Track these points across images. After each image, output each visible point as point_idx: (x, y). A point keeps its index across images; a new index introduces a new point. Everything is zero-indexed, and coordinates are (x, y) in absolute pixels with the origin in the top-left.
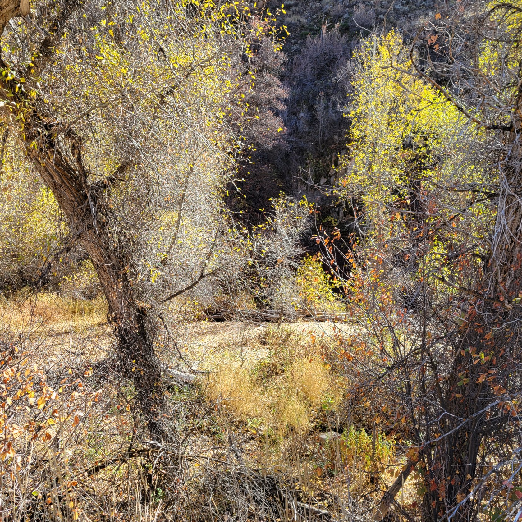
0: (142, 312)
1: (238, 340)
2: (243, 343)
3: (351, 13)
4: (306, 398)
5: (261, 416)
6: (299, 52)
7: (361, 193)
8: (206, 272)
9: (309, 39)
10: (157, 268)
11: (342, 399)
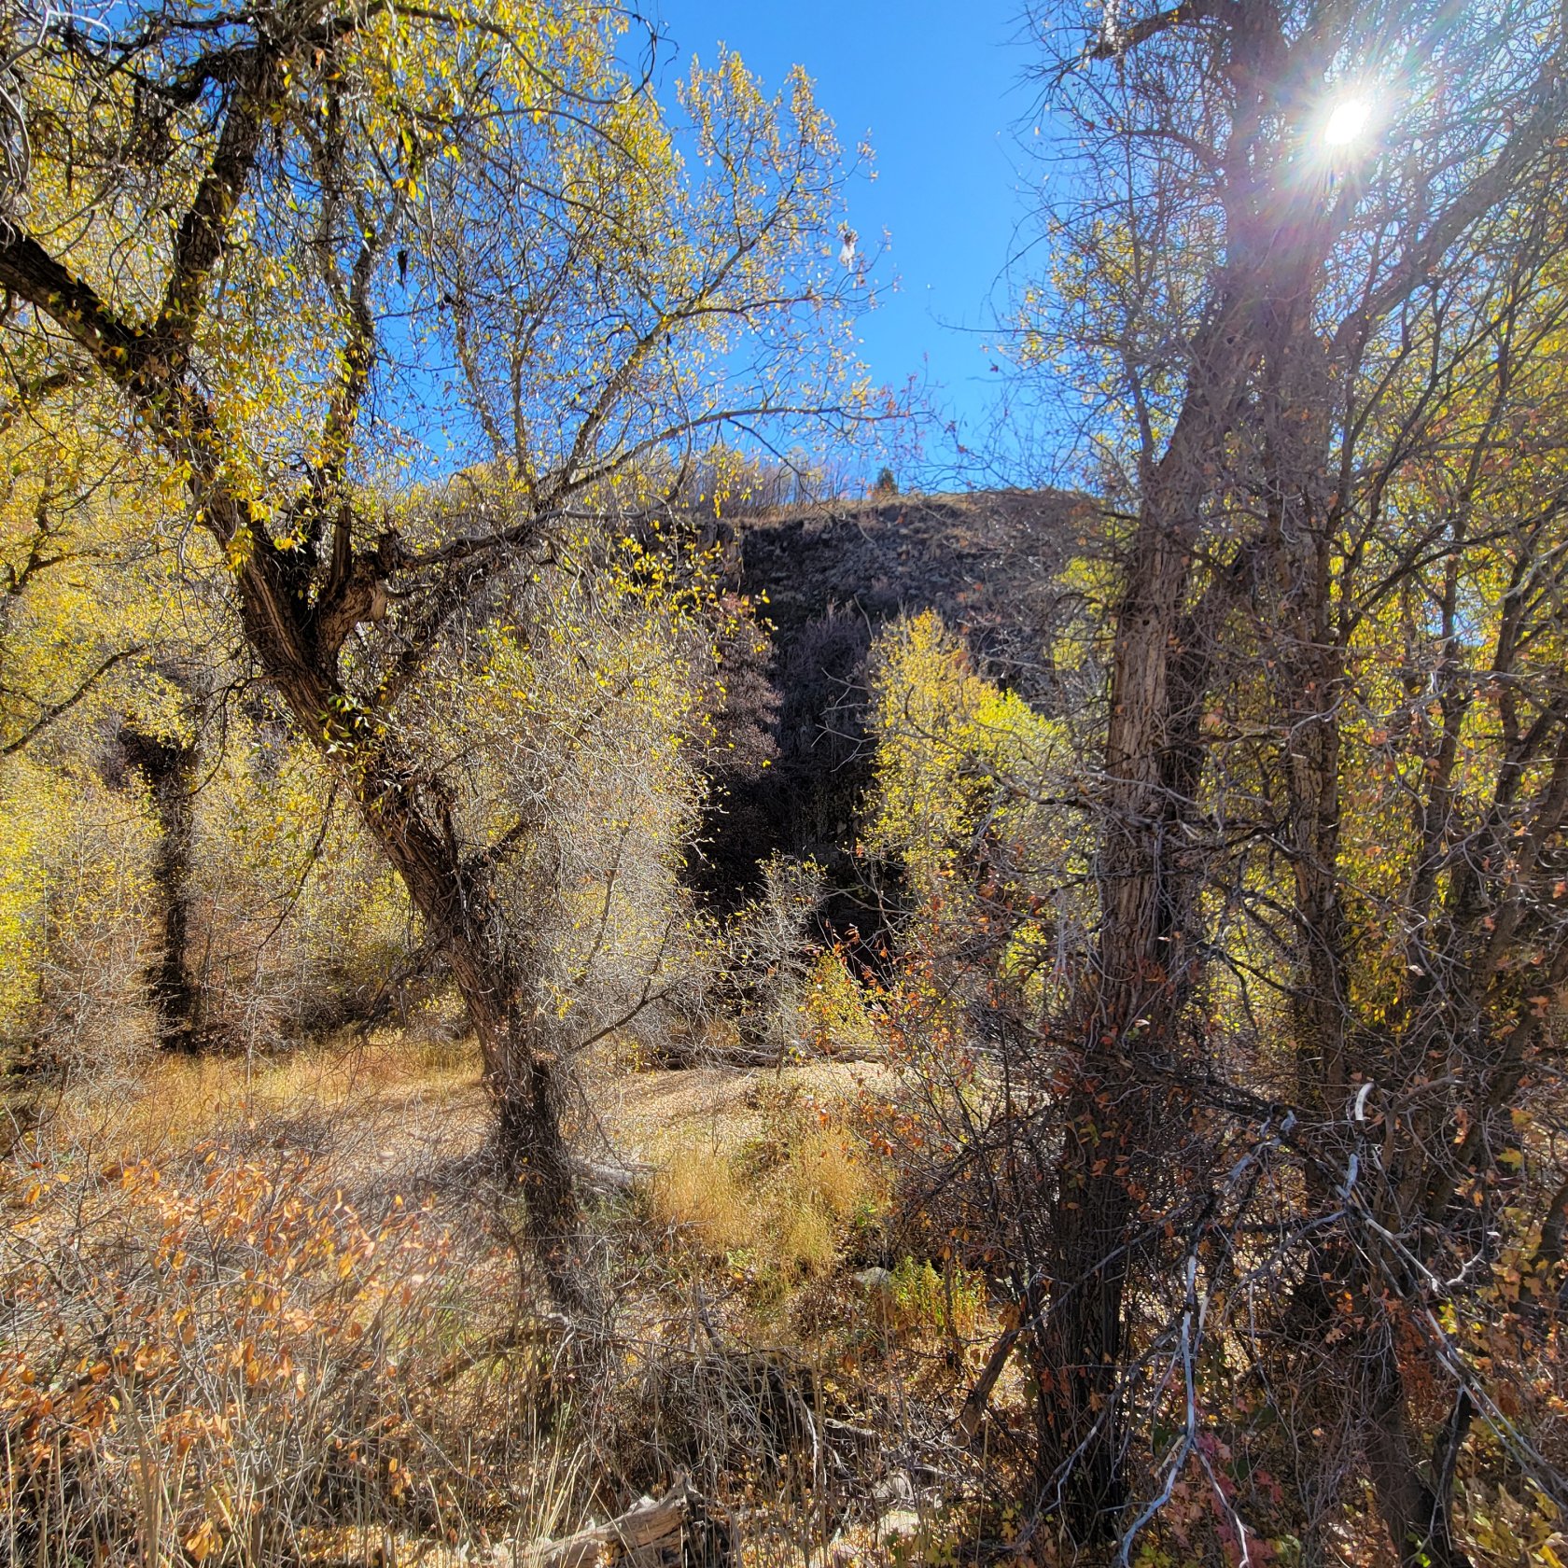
0: (541, 1070)
1: (709, 1103)
2: (718, 1109)
3: (869, 588)
4: (827, 1206)
5: (750, 1245)
6: (795, 640)
7: (900, 849)
8: (650, 994)
9: (809, 622)
10: (567, 991)
11: (890, 1203)
